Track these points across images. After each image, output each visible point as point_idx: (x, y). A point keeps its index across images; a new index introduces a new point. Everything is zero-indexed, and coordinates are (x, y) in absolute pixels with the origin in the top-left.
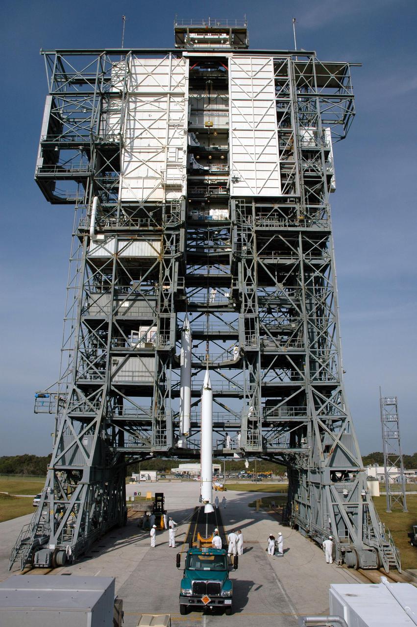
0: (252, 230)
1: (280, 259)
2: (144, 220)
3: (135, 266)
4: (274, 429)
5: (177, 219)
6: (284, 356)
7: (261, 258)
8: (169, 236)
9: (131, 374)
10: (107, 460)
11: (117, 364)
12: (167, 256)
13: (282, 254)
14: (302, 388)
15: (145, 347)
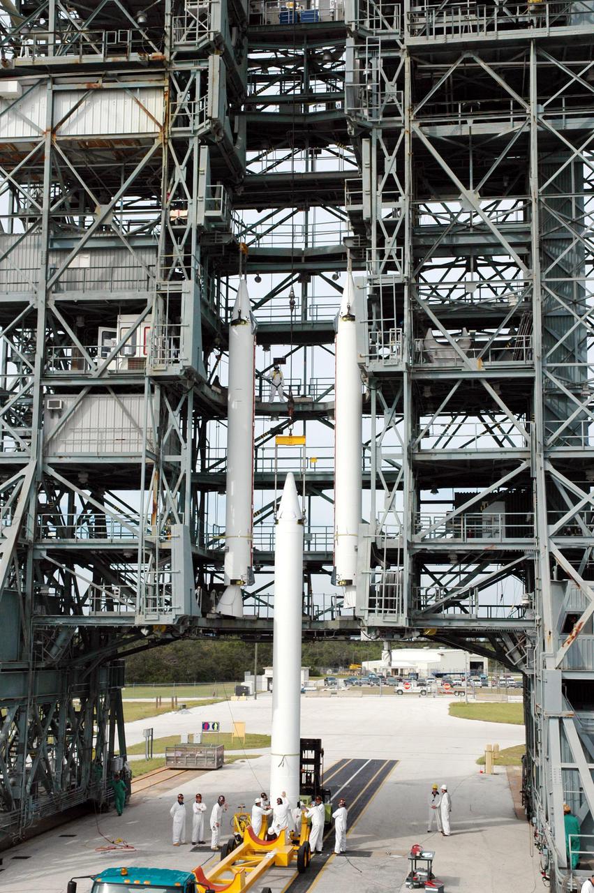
0: (402, 46)
1: (475, 122)
2: (118, 34)
3: (109, 161)
4: (457, 569)
5: (201, 28)
6: (477, 381)
7: (422, 125)
8: (184, 77)
9: (94, 436)
10: (37, 647)
11: (60, 412)
12: (180, 132)
13: (485, 107)
14: (524, 466)
15: (129, 368)
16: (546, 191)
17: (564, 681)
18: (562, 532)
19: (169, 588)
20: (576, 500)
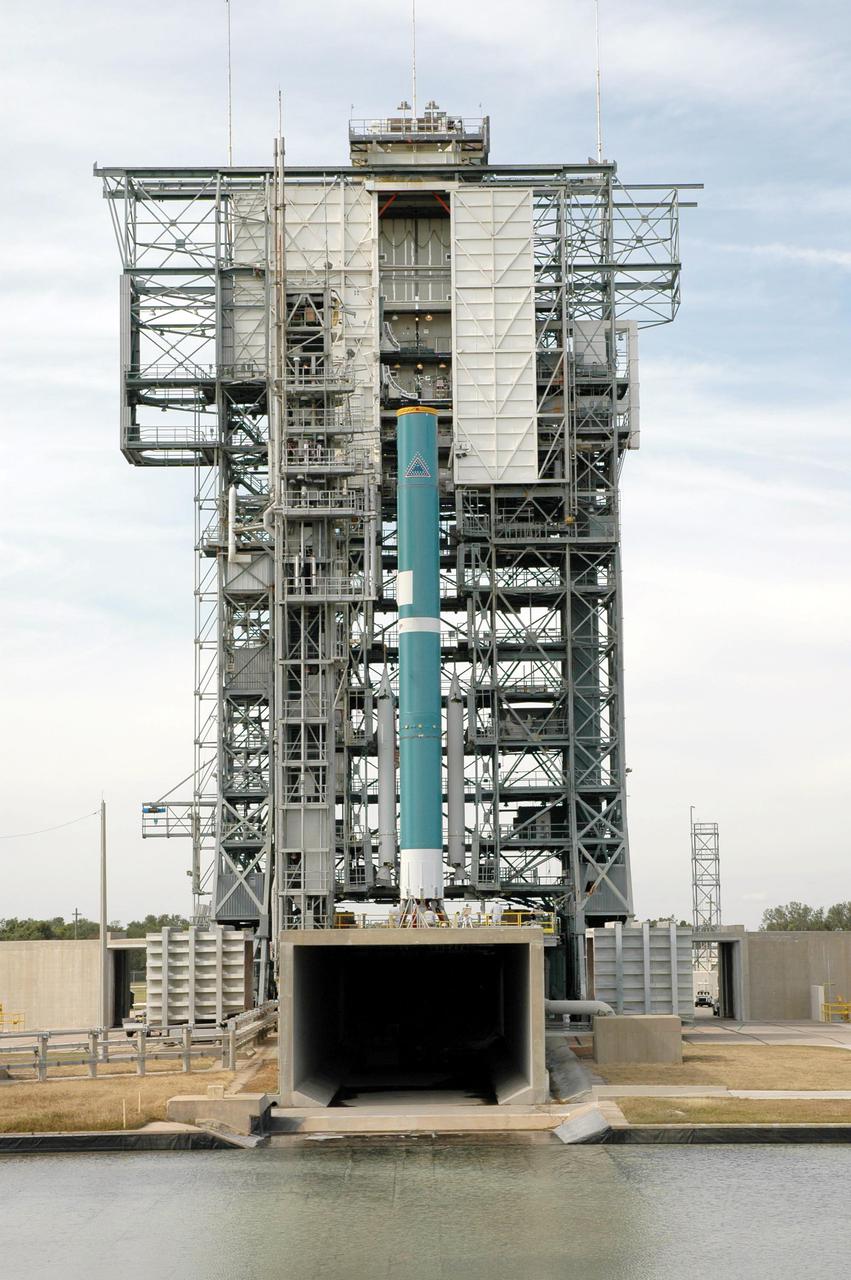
16: (575, 634)
17: (586, 917)
18: (587, 835)
19: (363, 871)
20: (593, 817)
